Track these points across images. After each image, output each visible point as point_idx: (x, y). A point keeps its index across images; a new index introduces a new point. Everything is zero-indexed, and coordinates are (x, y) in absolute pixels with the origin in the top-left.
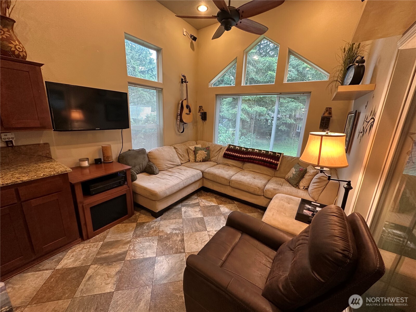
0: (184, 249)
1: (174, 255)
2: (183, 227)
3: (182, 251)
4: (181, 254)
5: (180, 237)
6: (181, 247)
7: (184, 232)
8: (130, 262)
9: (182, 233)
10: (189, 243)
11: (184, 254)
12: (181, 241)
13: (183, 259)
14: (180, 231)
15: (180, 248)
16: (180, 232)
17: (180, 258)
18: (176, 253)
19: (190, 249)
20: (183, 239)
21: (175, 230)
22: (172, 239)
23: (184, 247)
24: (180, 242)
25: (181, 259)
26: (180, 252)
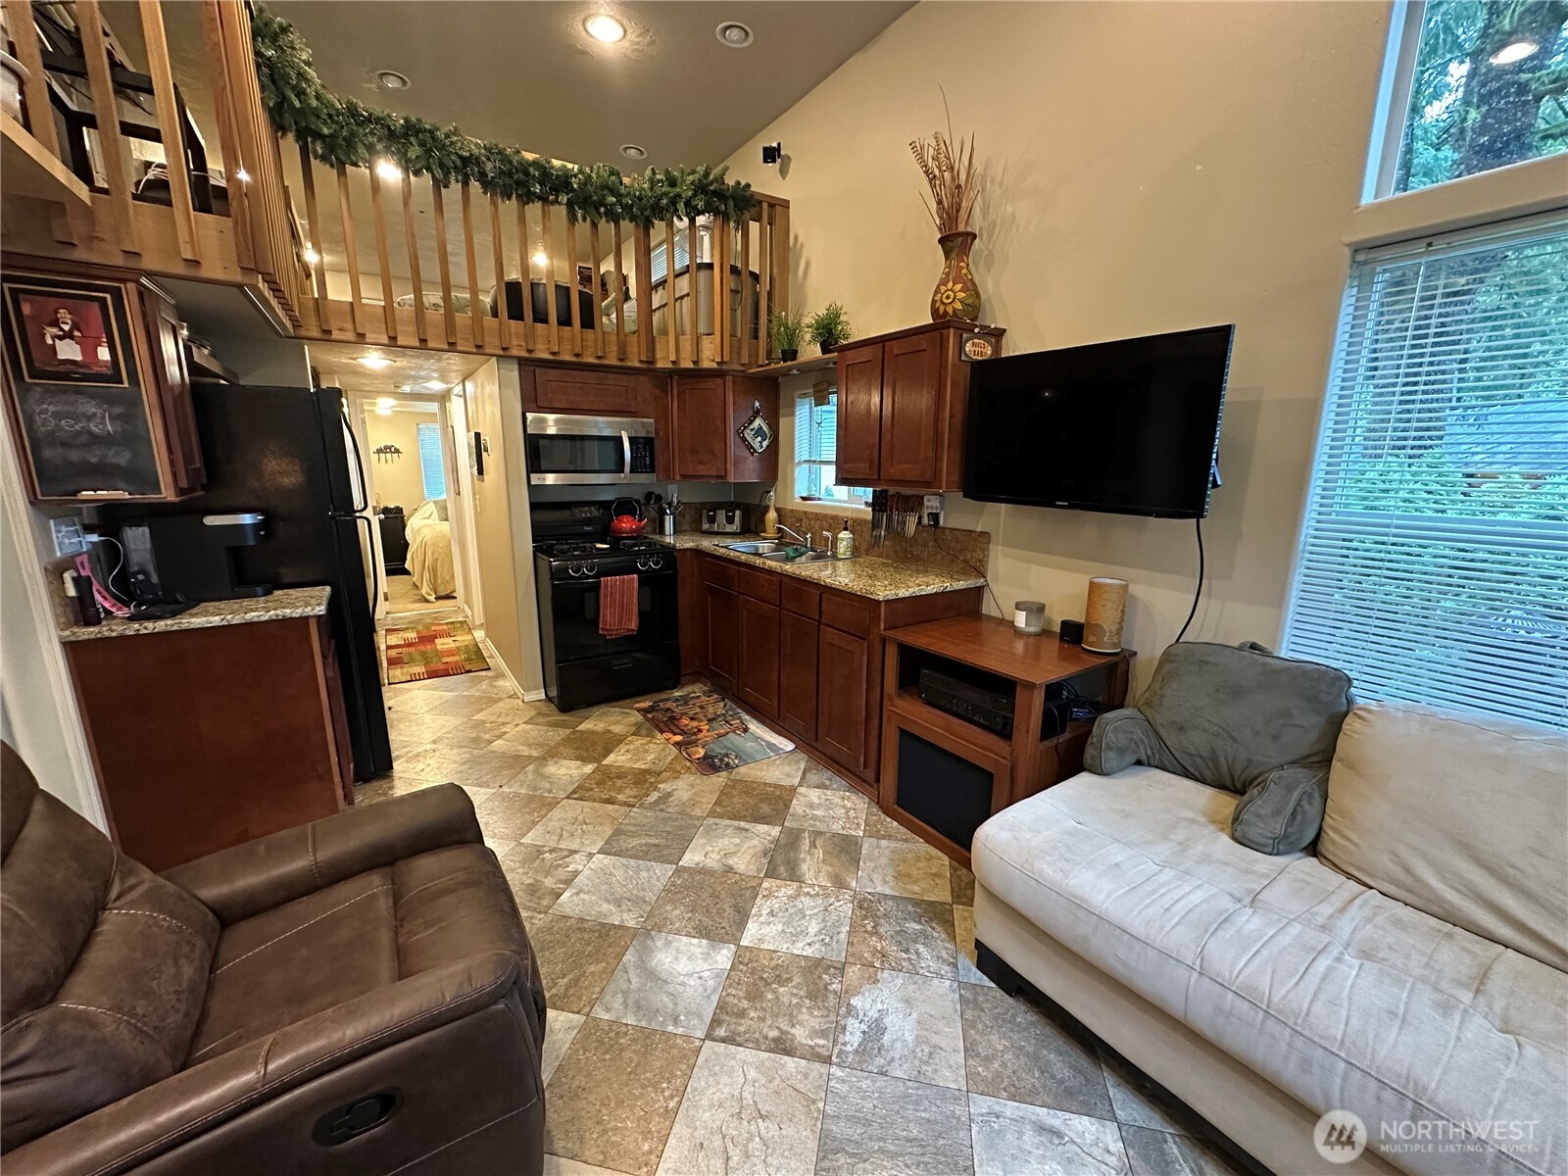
0: (724, 1040)
1: (715, 999)
2: (883, 1074)
3: (721, 1032)
4: (708, 1021)
5: (810, 1043)
6: (745, 1032)
7: (834, 1069)
8: (754, 888)
9: (834, 1059)
10: (752, 1074)
11: (700, 1034)
12: (776, 1040)
13: (676, 1021)
14: (856, 1052)
15: (742, 1029)
16: (841, 1052)
17: (688, 1013)
18: (722, 1006)
19: (714, 1065)
20: (788, 1052)
21: (864, 1032)
22: (809, 1008)
23: (739, 1045)
24: (773, 1034)
25: (682, 1018)
26: (716, 1022)
